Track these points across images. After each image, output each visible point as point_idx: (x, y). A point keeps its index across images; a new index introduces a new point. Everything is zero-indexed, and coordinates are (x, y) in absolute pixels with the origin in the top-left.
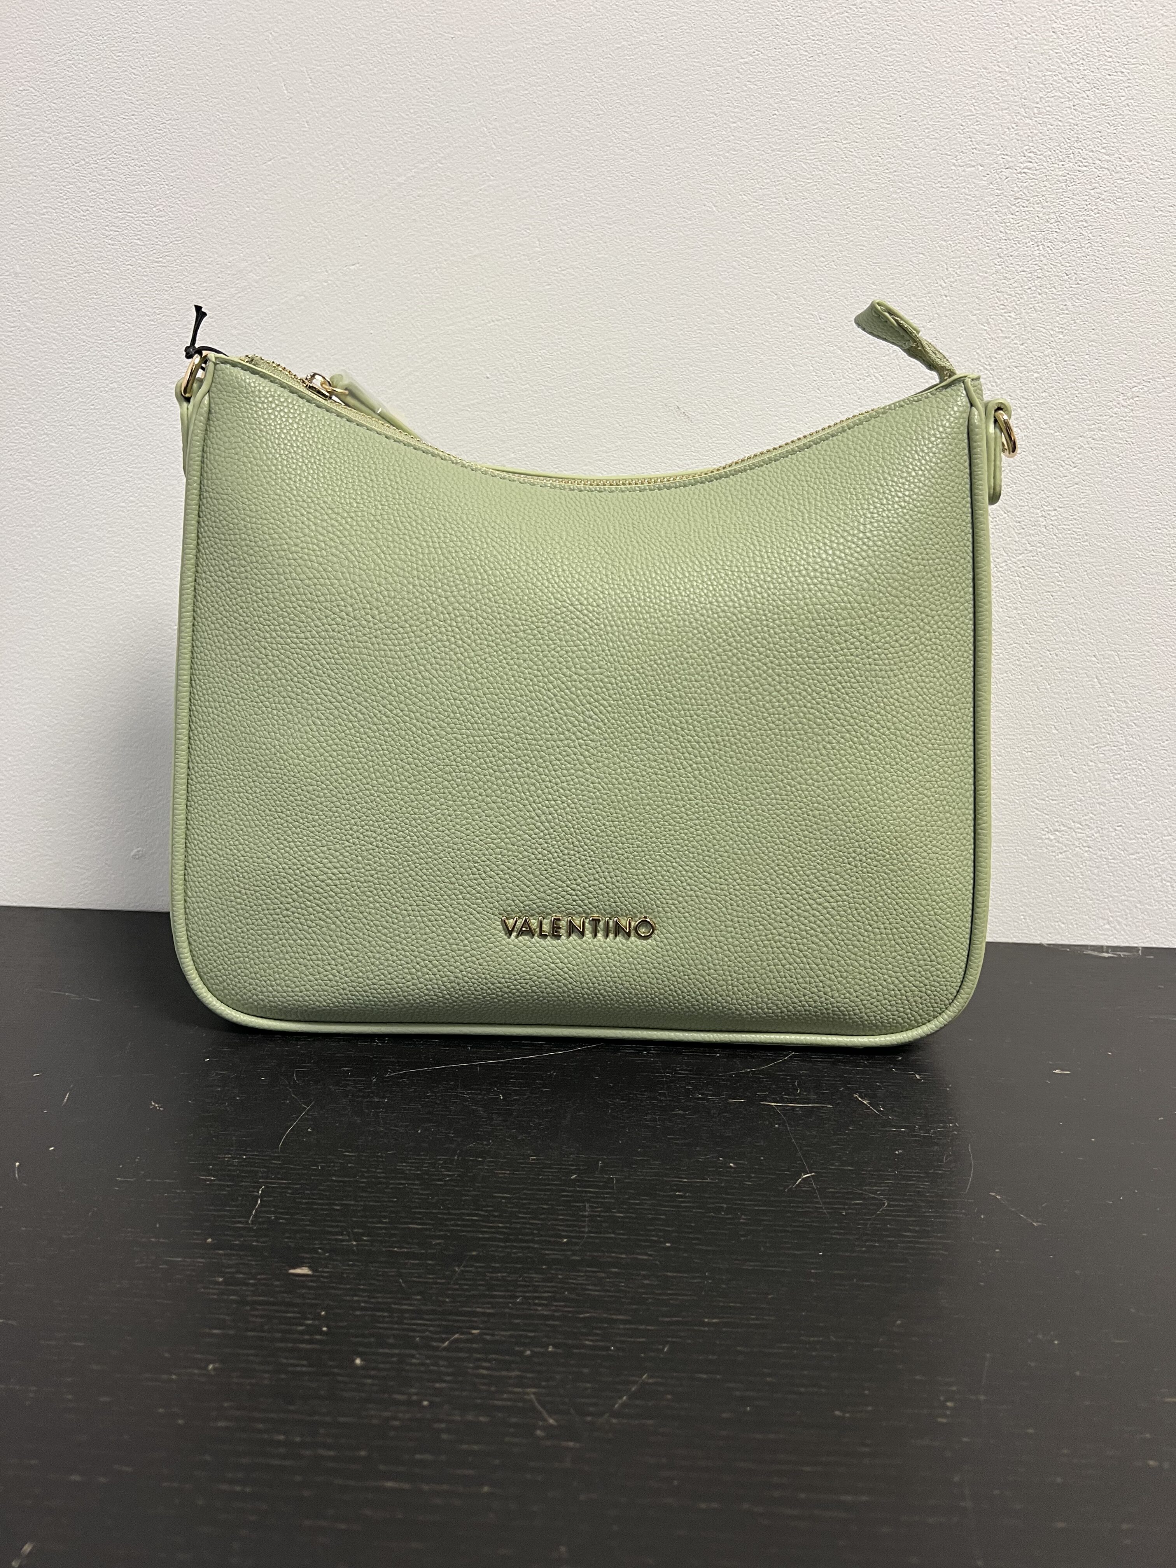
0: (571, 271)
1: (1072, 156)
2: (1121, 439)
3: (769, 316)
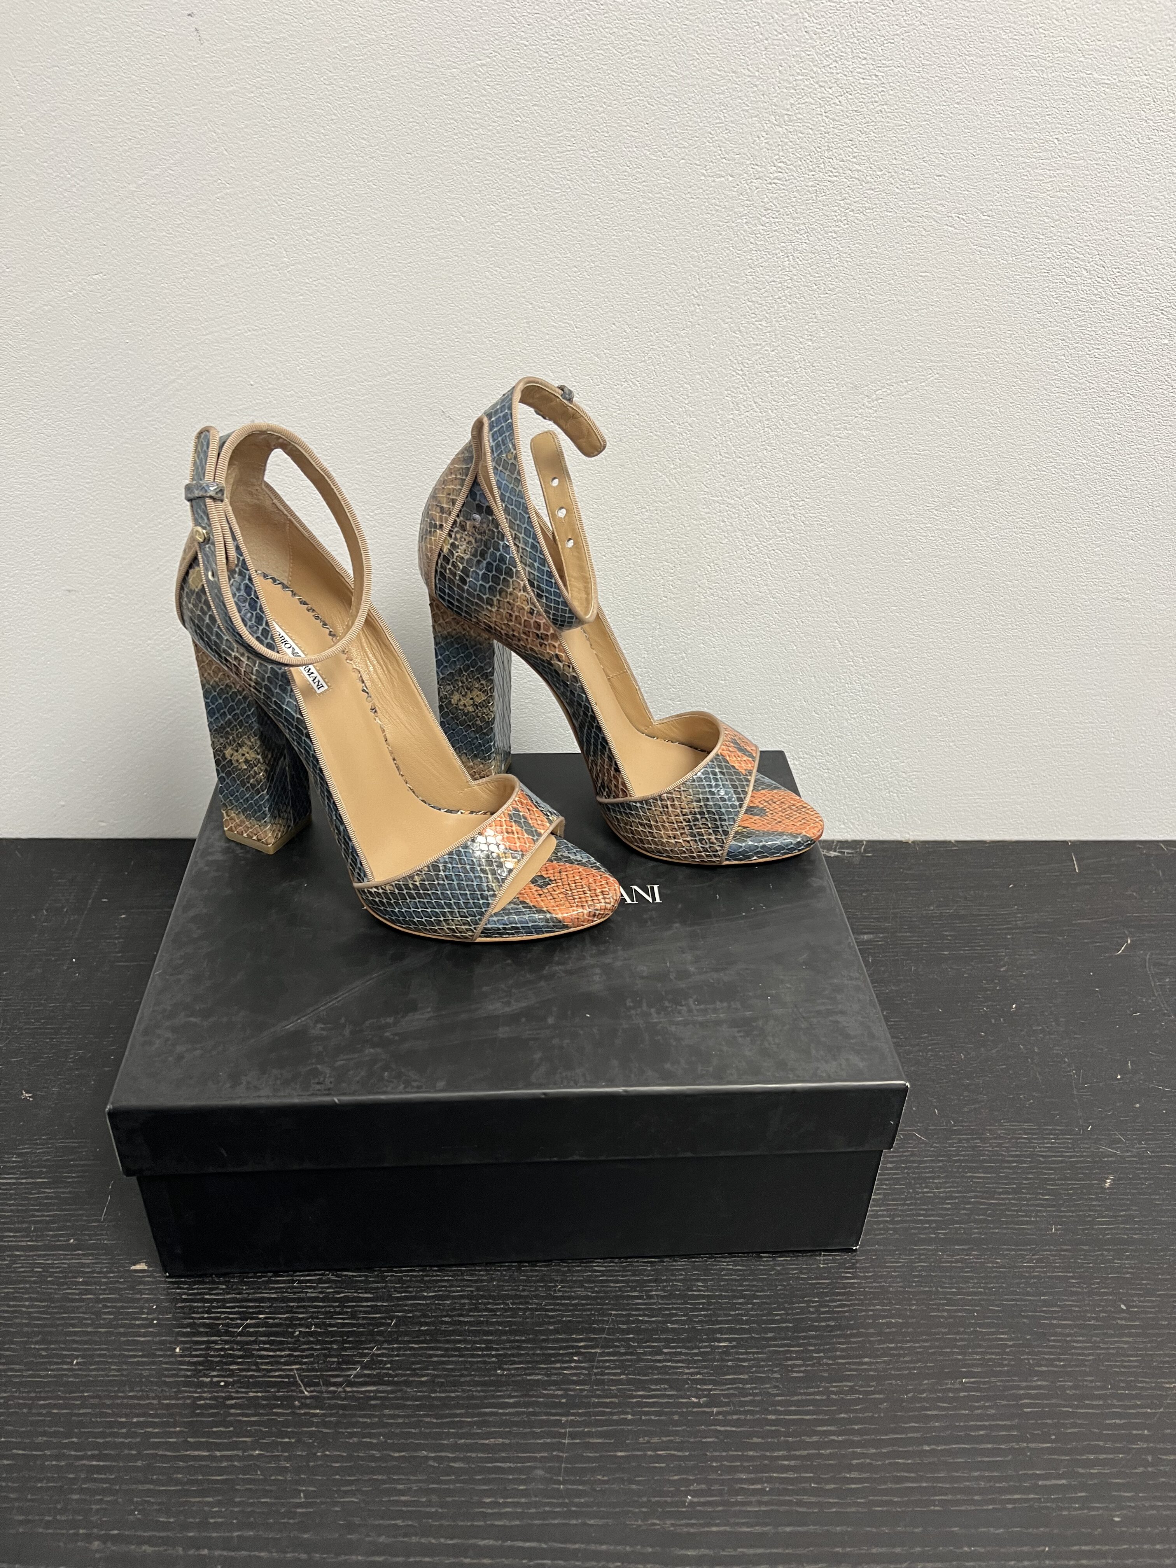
1: (822, 166)
2: (865, 437)
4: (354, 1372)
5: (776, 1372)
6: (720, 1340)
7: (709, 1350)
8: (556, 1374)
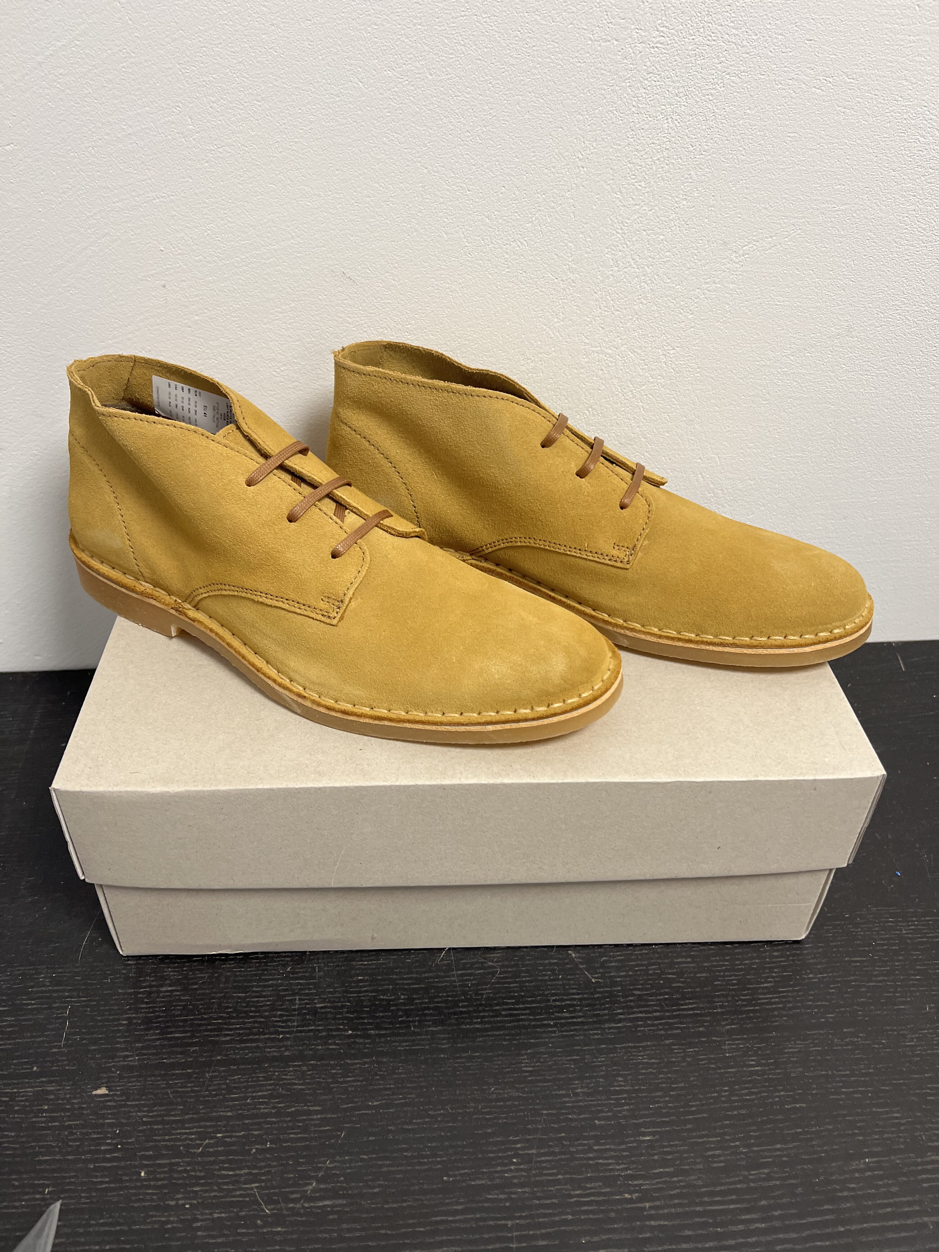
0: (227, 148)
3: (421, 189)
4: (311, 1187)
5: (699, 1163)
6: (644, 1134)
7: (635, 1144)
8: (498, 1178)
